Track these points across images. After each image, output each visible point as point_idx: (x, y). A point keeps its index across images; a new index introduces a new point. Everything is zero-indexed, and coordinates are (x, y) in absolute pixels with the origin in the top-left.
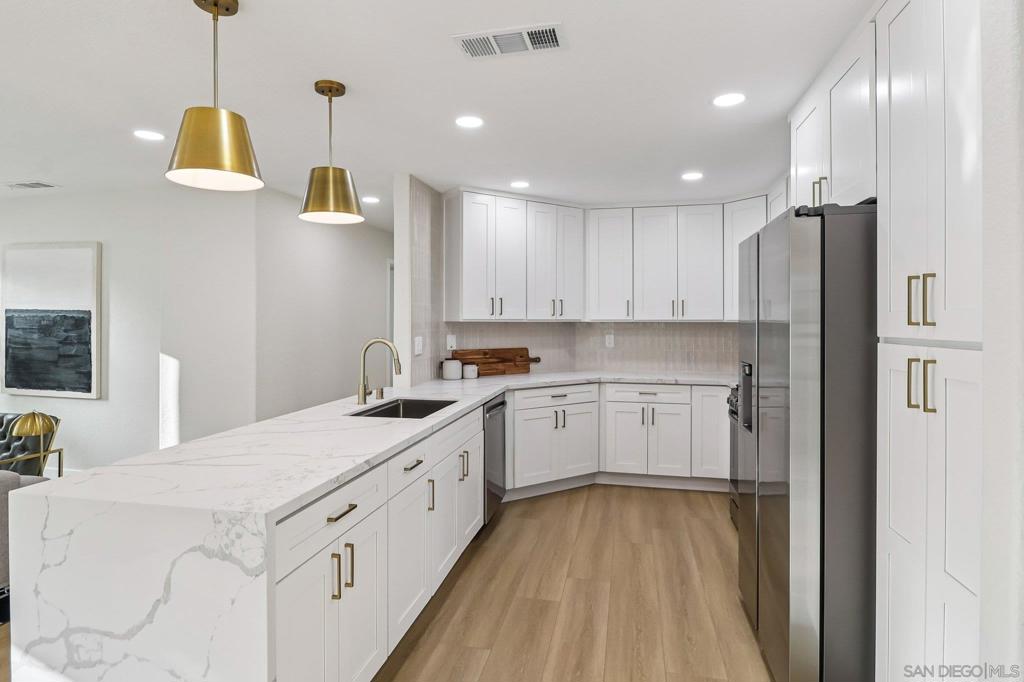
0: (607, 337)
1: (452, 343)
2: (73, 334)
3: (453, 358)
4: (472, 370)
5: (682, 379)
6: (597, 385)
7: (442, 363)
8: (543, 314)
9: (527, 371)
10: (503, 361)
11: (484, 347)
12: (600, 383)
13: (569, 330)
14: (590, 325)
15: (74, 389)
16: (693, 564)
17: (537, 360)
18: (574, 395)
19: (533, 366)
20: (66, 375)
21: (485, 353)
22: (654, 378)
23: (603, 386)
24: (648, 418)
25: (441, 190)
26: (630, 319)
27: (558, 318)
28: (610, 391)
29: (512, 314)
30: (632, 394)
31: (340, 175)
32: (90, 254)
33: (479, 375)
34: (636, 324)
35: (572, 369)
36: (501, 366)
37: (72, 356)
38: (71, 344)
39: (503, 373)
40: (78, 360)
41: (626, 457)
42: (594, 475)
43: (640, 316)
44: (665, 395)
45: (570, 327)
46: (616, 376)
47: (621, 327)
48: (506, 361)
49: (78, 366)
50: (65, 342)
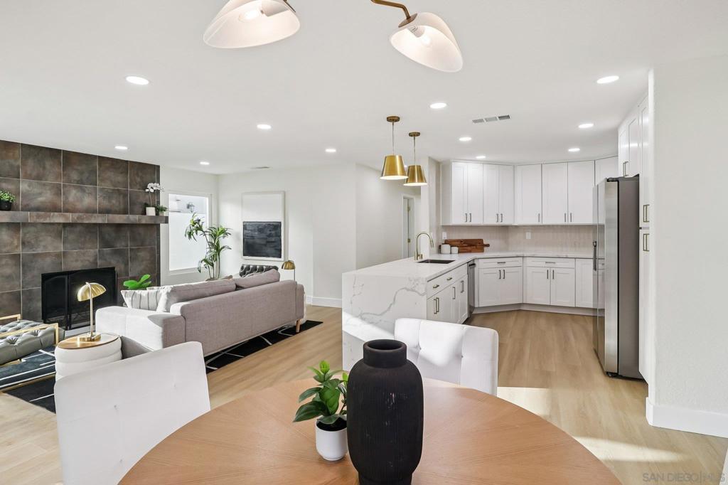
0: (527, 233)
1: (445, 236)
2: (273, 232)
3: (445, 243)
4: (455, 249)
5: (569, 255)
6: (521, 258)
7: (440, 246)
8: (492, 221)
9: (483, 251)
10: (470, 245)
11: (460, 238)
12: (523, 257)
13: (505, 230)
14: (516, 227)
15: (274, 257)
16: (572, 338)
17: (488, 245)
18: (509, 262)
19: (485, 248)
20: (269, 250)
21: (461, 241)
22: (555, 255)
23: (525, 258)
24: (551, 275)
25: (439, 161)
26: (540, 223)
27: (500, 223)
28: (529, 261)
29: (476, 221)
30: (541, 262)
31: (419, 168)
32: (280, 197)
33: (459, 252)
34: (544, 226)
35: (507, 250)
36: (469, 248)
37: (273, 242)
38: (272, 236)
39: (470, 252)
40: (276, 244)
41: (538, 295)
42: (520, 305)
43: (546, 222)
44: (559, 263)
45: (505, 228)
46: (532, 254)
47: (534, 228)
48: (472, 246)
49: (275, 246)
50: (270, 236)
